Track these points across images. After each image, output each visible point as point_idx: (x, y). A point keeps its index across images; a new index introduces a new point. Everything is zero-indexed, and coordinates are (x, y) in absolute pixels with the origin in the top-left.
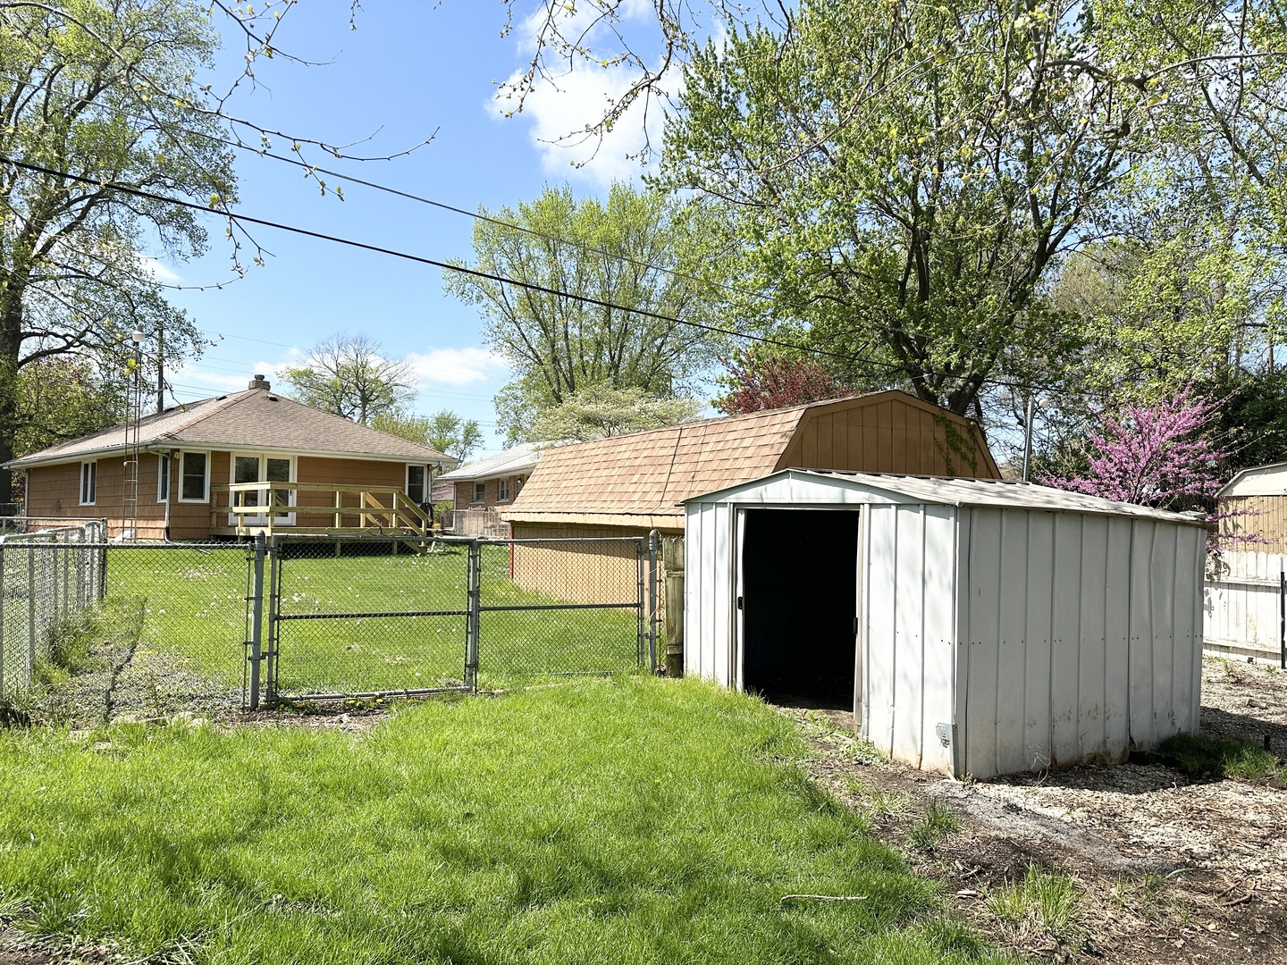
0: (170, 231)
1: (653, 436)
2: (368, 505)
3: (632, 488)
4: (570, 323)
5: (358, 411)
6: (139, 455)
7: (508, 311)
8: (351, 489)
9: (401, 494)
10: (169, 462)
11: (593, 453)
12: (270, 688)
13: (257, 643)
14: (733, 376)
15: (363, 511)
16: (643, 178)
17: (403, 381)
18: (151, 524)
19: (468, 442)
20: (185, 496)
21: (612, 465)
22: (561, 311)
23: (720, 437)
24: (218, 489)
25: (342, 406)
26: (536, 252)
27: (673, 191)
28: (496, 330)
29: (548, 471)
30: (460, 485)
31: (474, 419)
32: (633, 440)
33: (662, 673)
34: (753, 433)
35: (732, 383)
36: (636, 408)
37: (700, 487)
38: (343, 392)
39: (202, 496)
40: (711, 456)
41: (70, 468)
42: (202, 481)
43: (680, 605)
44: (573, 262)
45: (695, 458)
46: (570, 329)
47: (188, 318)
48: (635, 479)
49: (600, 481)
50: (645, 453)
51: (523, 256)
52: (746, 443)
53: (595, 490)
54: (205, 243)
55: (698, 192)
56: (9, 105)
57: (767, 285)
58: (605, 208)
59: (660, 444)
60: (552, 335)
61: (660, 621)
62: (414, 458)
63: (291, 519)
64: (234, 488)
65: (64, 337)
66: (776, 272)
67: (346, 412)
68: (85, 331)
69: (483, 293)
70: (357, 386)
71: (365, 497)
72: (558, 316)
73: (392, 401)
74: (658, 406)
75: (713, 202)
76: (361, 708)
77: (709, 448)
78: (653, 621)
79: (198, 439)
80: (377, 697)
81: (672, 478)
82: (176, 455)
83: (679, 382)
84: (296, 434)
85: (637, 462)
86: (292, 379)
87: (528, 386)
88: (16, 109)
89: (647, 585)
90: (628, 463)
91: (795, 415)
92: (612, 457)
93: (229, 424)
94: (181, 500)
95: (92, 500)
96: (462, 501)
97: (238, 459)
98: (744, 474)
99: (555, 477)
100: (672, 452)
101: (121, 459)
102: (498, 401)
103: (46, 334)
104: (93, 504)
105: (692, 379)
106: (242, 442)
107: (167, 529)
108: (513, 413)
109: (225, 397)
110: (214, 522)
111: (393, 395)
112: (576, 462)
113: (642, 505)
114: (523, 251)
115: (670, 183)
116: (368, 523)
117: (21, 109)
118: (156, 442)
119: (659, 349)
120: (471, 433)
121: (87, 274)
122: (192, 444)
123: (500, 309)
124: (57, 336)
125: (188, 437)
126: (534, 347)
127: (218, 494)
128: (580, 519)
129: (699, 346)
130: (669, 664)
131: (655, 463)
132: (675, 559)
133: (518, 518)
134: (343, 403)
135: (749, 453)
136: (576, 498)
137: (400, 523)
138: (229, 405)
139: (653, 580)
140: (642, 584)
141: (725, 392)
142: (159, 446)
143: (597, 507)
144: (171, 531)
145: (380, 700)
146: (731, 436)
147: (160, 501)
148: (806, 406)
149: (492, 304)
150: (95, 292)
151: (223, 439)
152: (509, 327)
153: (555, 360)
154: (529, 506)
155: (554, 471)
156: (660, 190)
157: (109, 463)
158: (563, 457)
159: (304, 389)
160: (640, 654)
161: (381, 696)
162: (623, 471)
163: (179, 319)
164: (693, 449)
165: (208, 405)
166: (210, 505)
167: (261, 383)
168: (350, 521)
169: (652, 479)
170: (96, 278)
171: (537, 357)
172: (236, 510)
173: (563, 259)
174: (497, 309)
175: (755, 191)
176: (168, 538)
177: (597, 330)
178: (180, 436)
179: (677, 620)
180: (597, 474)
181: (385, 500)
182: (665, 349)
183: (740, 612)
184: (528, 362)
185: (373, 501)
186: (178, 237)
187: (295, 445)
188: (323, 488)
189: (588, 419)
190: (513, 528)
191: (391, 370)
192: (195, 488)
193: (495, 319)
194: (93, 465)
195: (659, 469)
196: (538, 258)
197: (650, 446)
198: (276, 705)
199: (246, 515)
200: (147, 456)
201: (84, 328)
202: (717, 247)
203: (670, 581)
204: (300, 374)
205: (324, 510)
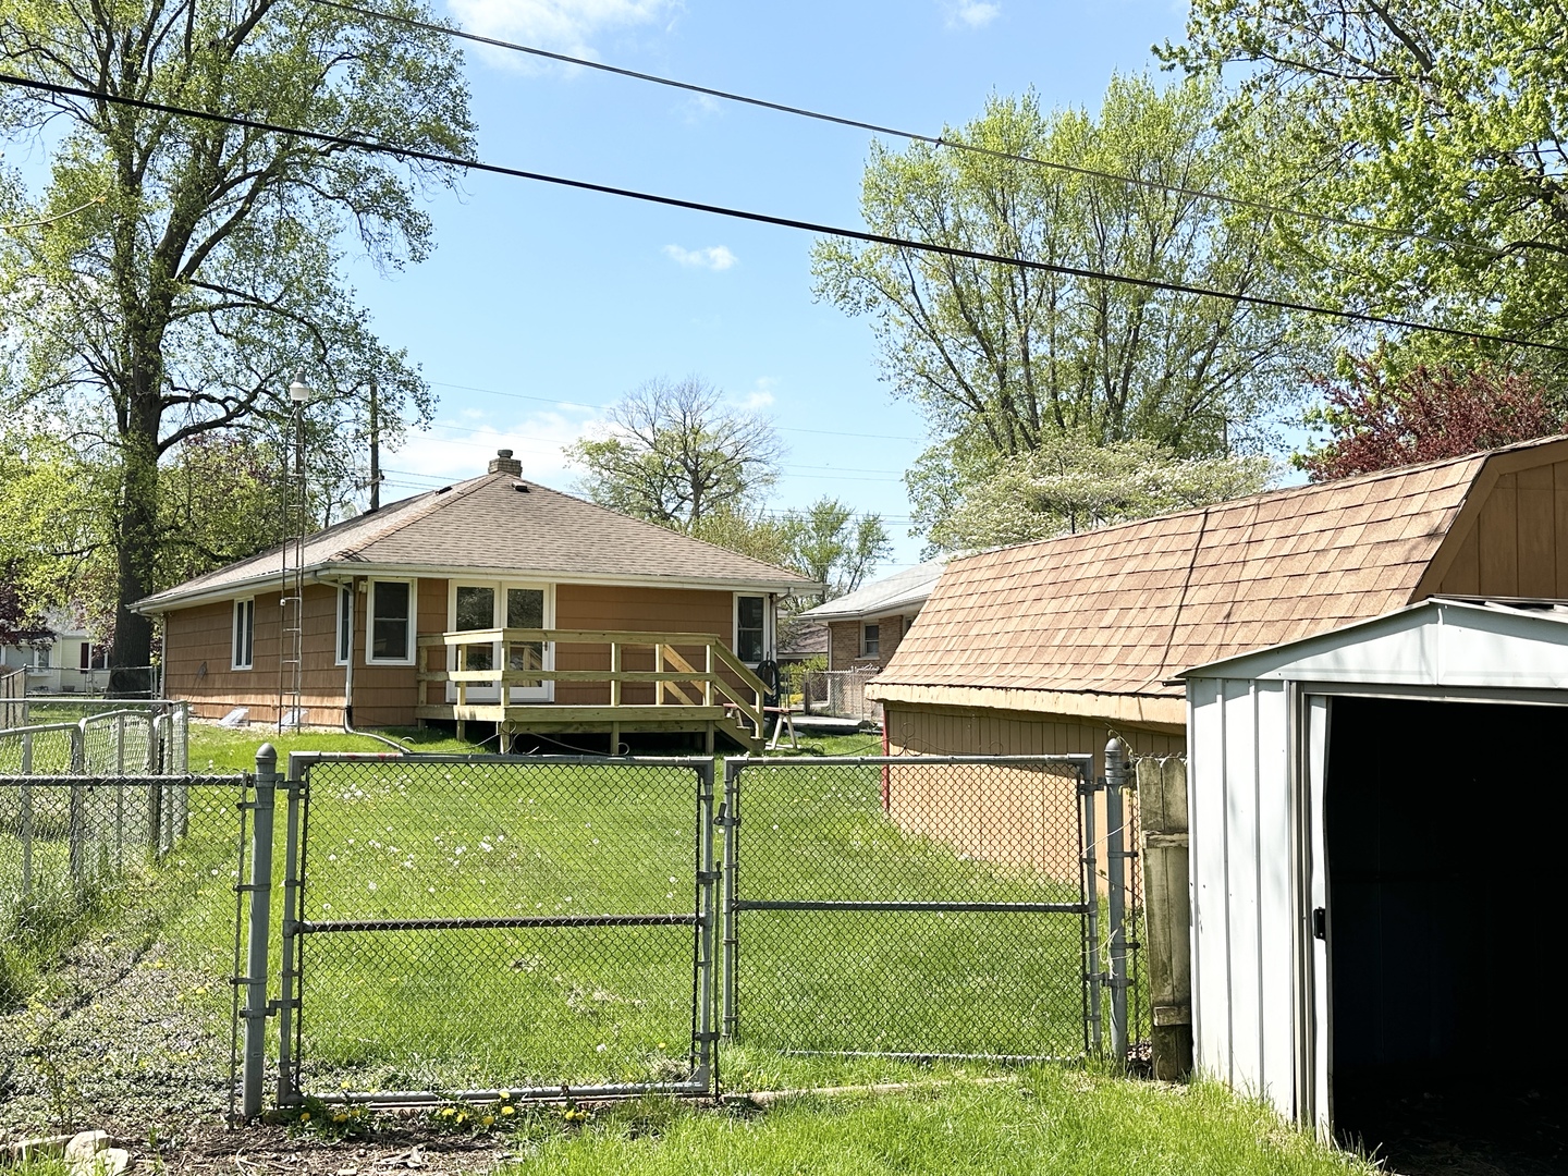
0: (374, 222)
1: (1148, 530)
2: (668, 666)
3: (1101, 639)
4: (1032, 334)
5: (688, 506)
6: (304, 588)
7: (922, 320)
8: (638, 640)
9: (721, 647)
10: (351, 598)
11: (1032, 566)
12: (287, 1076)
13: (258, 982)
14: (1338, 408)
15: (660, 677)
16: (1156, 50)
17: (758, 453)
18: (327, 702)
19: (866, 551)
20: (377, 655)
21: (1065, 589)
22: (1016, 314)
23: (1289, 528)
24: (429, 642)
25: (663, 499)
26: (971, 214)
27: (1213, 70)
28: (902, 355)
29: (948, 604)
30: (840, 627)
31: (874, 511)
32: (1108, 539)
33: (1142, 1070)
34: (1364, 515)
35: (1335, 419)
36: (1139, 479)
37: (1242, 635)
38: (665, 475)
39: (403, 655)
40: (1268, 569)
41: (216, 610)
42: (404, 626)
43: (1181, 912)
44: (1037, 225)
45: (1234, 573)
46: (1031, 346)
47: (407, 363)
48: (1108, 618)
49: (1042, 623)
50: (1130, 566)
51: (949, 224)
52: (1347, 538)
53: (1031, 642)
54: (429, 238)
55: (1264, 66)
56: (140, 43)
57: (1405, 229)
58: (1097, 122)
59: (1160, 545)
60: (999, 358)
61: (1136, 945)
62: (746, 582)
63: (547, 690)
64: (453, 639)
65: (222, 403)
66: (1421, 198)
67: (670, 507)
68: (256, 391)
69: (878, 293)
70: (685, 465)
71: (663, 653)
72: (1011, 323)
73: (741, 486)
74: (1181, 473)
75: (1294, 83)
76: (466, 1127)
77: (1263, 551)
78: (1118, 947)
79: (394, 559)
80: (505, 1103)
81: (1185, 617)
82: (362, 587)
83: (1241, 429)
84: (555, 545)
85: (1114, 584)
86: (587, 458)
87: (961, 450)
88: (149, 48)
89: (1102, 863)
90: (1095, 586)
91: (1463, 471)
92: (1066, 575)
93: (447, 533)
94: (370, 660)
95: (248, 663)
96: (841, 655)
97: (462, 592)
98: (1342, 607)
99: (960, 616)
100: (1186, 561)
101: (277, 595)
102: (912, 480)
103: (197, 398)
104: (250, 667)
105: (1264, 422)
106: (465, 562)
107: (349, 710)
108: (938, 499)
109: (449, 489)
110: (423, 697)
111: (743, 477)
112: (999, 585)
113: (1122, 673)
114: (949, 213)
115: (1208, 53)
116: (669, 698)
117: (159, 42)
118: (327, 565)
119: (1200, 370)
120: (871, 535)
121: (255, 299)
122: (386, 566)
123: (908, 319)
124: (211, 399)
125: (377, 556)
126: (968, 380)
127: (430, 650)
128: (999, 701)
129: (1278, 360)
130: (1161, 1047)
131: (1150, 583)
132: (1166, 805)
133: (893, 694)
134: (666, 494)
135: (1353, 560)
136: (996, 657)
137: (719, 699)
138: (451, 499)
139: (1115, 853)
140: (1091, 861)
141: (1325, 438)
142: (333, 572)
143: (1033, 675)
144: (354, 713)
145: (508, 1110)
146: (1312, 525)
147: (339, 662)
148: (1487, 452)
149: (895, 310)
150: (270, 327)
151: (436, 558)
152: (925, 349)
153: (1007, 402)
154: (912, 671)
155: (960, 603)
156: (1188, 70)
157: (266, 602)
158: (977, 576)
159: (606, 473)
160: (1089, 1017)
161: (515, 1098)
162: (1087, 603)
163: (394, 366)
164: (1229, 556)
165: (420, 503)
166: (416, 669)
167: (507, 463)
168: (637, 692)
169: (1142, 619)
170: (269, 307)
171: (974, 397)
172: (454, 676)
173: (1017, 220)
174: (903, 319)
175: (1379, 55)
176: (351, 724)
177: (1081, 342)
178: (366, 555)
179: (1176, 947)
180: (1038, 608)
181: (694, 656)
182: (1213, 370)
183: (1320, 946)
184: (958, 406)
185: (676, 660)
186: (387, 231)
187: (551, 565)
188: (590, 638)
189: (1046, 504)
190: (887, 713)
191: (739, 435)
192: (390, 640)
193: (899, 336)
194: (250, 603)
195: (1158, 598)
196: (974, 224)
197: (1140, 550)
198: (296, 1110)
199: (469, 684)
200: (317, 590)
201: (255, 387)
202: (1304, 165)
203: (1155, 858)
204: (599, 448)
205: (590, 676)
